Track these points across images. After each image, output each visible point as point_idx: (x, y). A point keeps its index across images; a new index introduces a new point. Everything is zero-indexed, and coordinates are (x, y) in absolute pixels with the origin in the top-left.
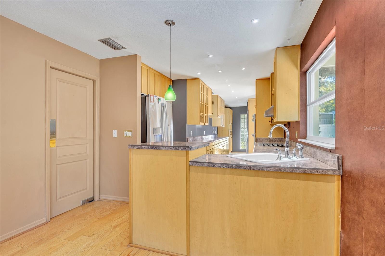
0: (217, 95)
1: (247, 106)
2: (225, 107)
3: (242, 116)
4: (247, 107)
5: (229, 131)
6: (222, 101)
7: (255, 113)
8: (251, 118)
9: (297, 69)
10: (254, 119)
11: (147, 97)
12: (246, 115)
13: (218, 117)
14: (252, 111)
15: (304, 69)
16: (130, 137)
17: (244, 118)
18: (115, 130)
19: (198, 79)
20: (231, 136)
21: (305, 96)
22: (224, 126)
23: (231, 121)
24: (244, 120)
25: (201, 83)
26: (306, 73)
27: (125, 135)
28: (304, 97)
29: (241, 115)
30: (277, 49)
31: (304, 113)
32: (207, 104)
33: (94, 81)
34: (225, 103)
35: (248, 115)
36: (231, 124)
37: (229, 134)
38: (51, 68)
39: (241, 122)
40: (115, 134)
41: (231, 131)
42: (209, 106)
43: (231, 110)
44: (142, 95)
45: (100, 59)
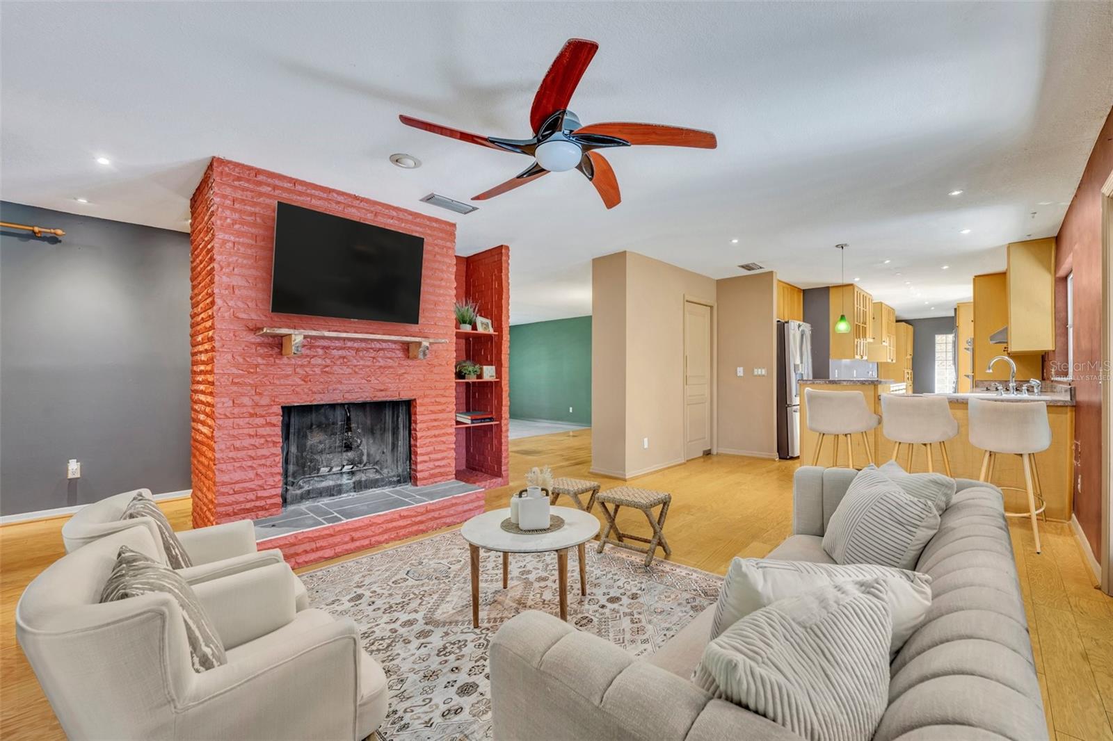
0: (881, 303)
1: (953, 315)
2: (897, 321)
3: (939, 338)
4: (953, 317)
5: (906, 372)
6: (891, 310)
7: (972, 337)
8: (963, 344)
9: (1050, 272)
10: (971, 347)
11: (786, 325)
12: (950, 337)
13: (884, 343)
14: (966, 327)
15: (1062, 273)
16: (763, 376)
17: (946, 343)
18: (740, 367)
19: (852, 285)
20: (910, 382)
21: (1064, 314)
22: (894, 361)
23: (910, 351)
24: (944, 347)
25: (856, 290)
26: (1065, 278)
27: (756, 373)
28: (1062, 314)
29: (936, 336)
30: (1010, 246)
31: (1063, 339)
32: (865, 324)
33: (711, 307)
34: (896, 313)
35: (956, 337)
36: (909, 357)
37: (906, 379)
38: (687, 301)
39: (936, 350)
40: (740, 372)
41: (910, 371)
42: (867, 326)
43: (910, 327)
44: (778, 321)
45: (716, 279)
